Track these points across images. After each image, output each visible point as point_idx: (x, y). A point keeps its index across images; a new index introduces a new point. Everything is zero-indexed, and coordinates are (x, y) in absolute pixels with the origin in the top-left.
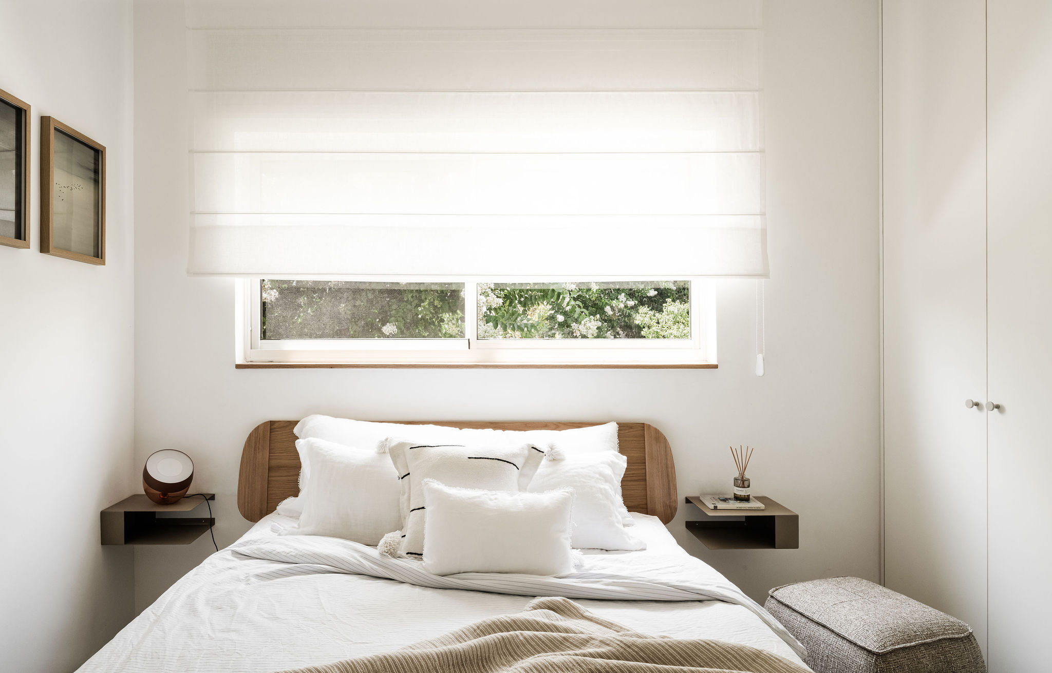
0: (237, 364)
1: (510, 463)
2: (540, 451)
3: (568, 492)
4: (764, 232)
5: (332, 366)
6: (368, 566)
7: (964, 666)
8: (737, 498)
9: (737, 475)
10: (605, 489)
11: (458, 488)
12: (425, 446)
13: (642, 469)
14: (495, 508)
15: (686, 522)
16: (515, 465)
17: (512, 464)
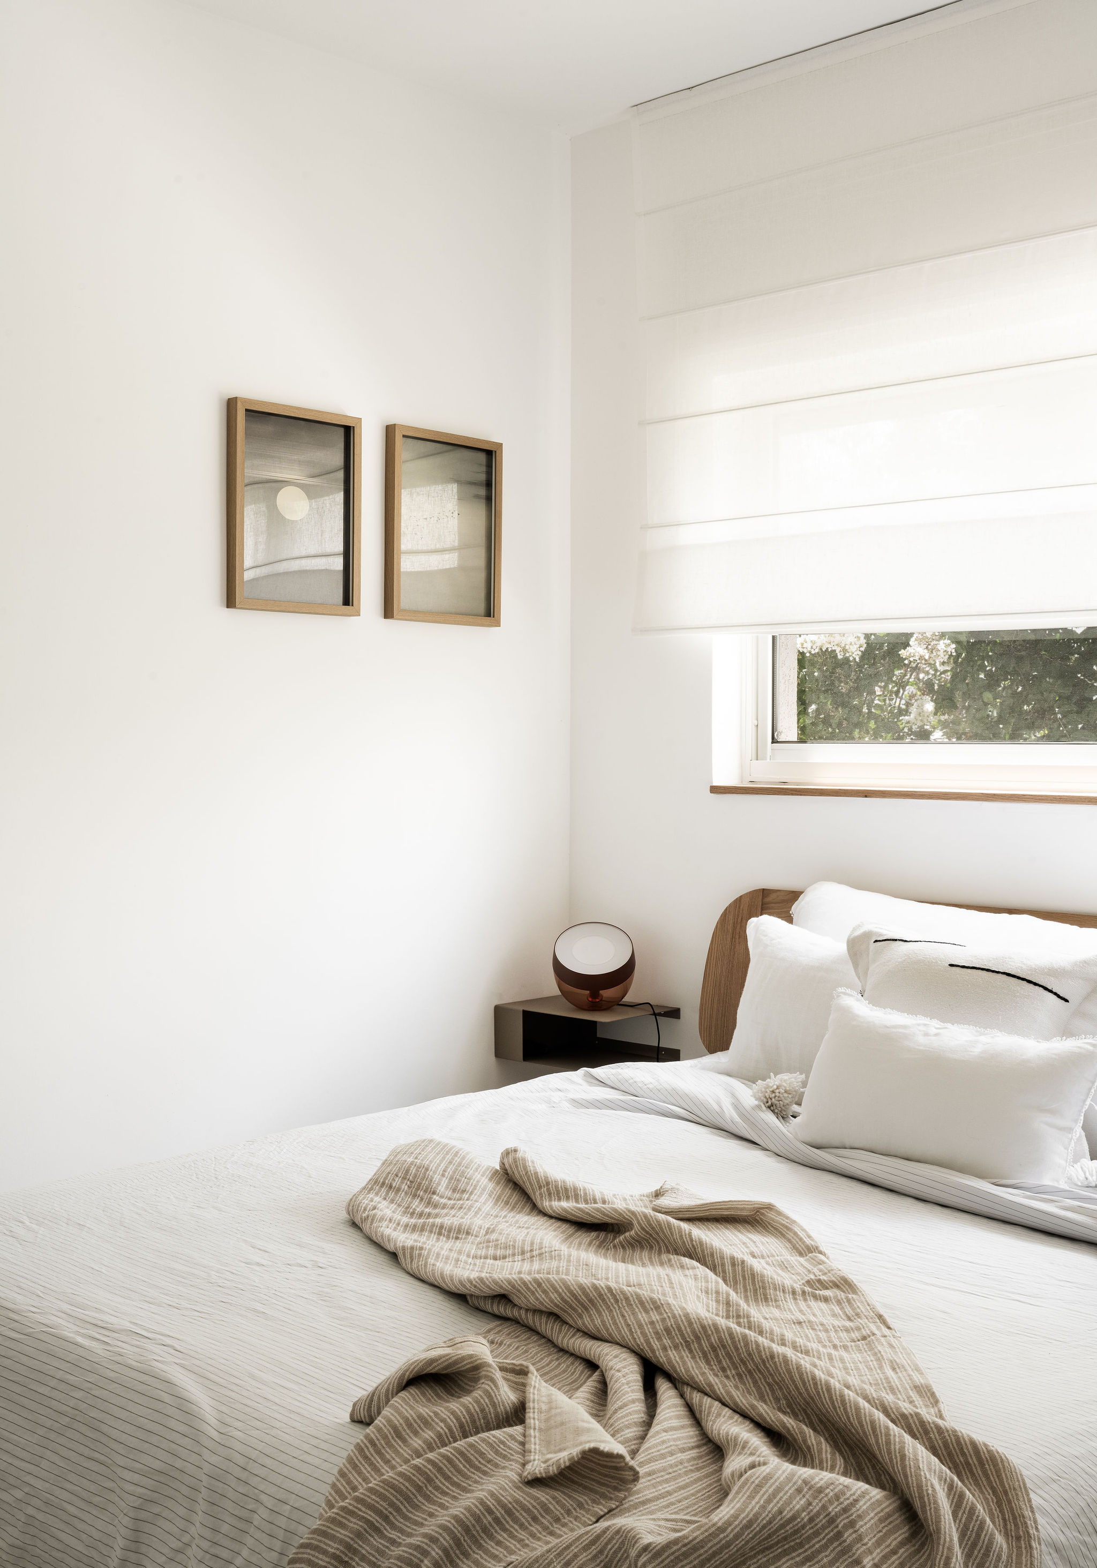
0: (715, 784)
5: (866, 794)
6: (731, 1116)
11: (888, 1010)
12: (896, 940)
14: (922, 1048)
16: (1051, 991)
17: (1046, 989)
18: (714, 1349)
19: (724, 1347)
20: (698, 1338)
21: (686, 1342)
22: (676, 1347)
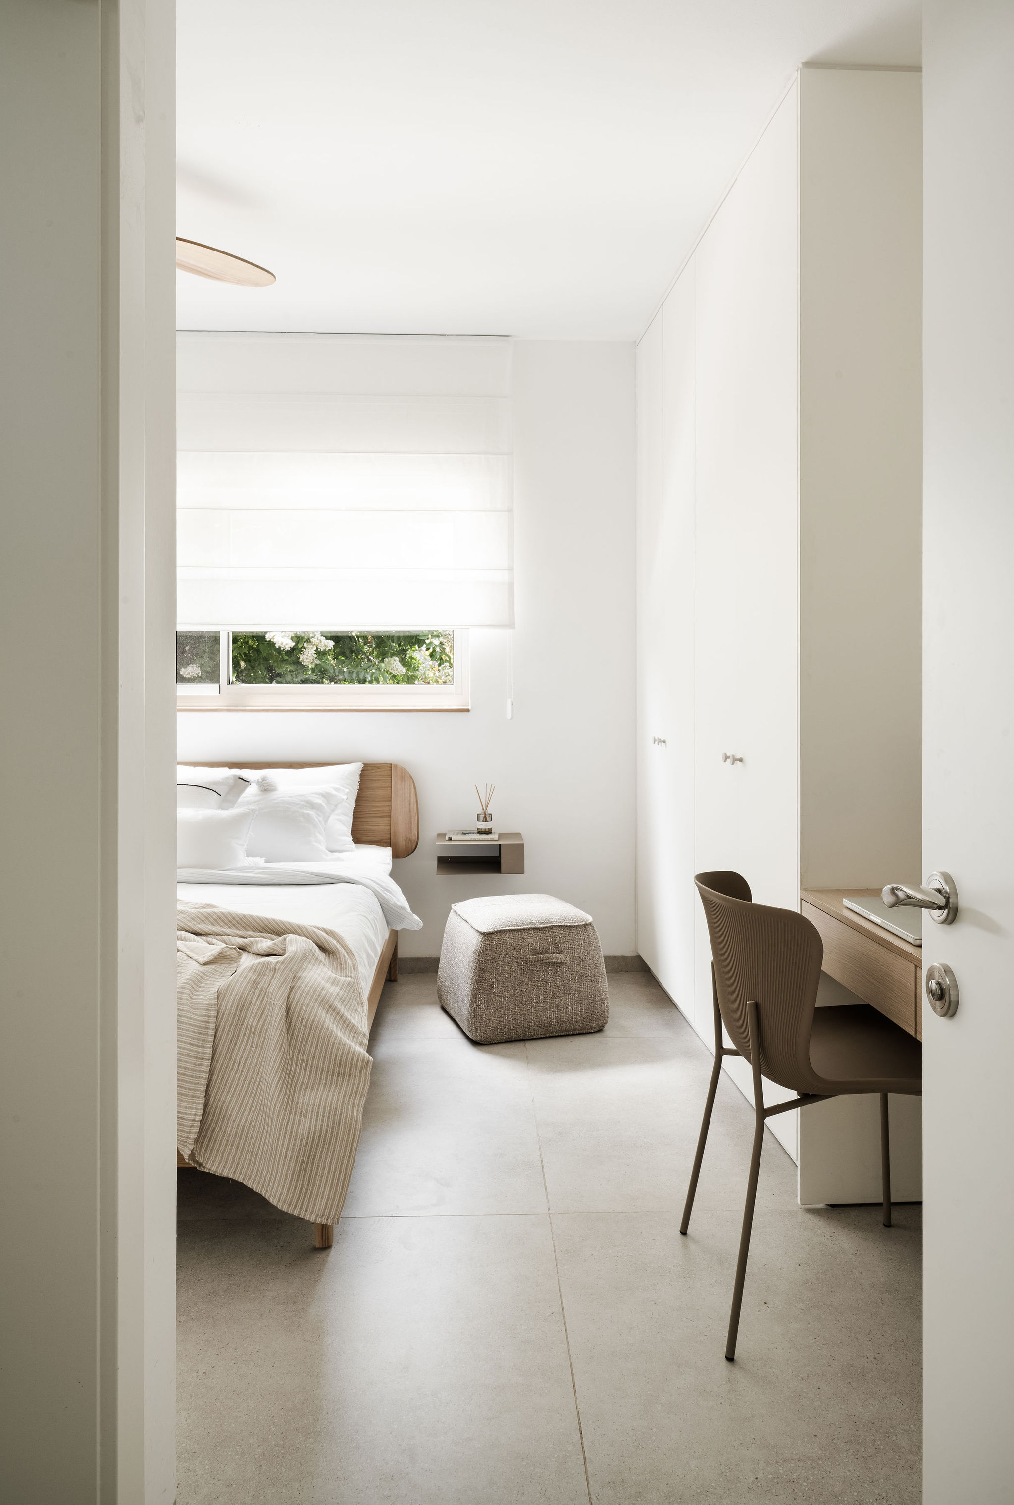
1: (209, 789)
2: (245, 781)
3: (249, 809)
4: (511, 586)
7: (572, 947)
8: (480, 832)
9: (480, 811)
10: (308, 814)
13: (387, 806)
15: (438, 857)
16: (215, 791)
17: (213, 790)
18: (216, 920)
19: (220, 918)
20: (207, 918)
21: (202, 921)
22: (199, 924)
